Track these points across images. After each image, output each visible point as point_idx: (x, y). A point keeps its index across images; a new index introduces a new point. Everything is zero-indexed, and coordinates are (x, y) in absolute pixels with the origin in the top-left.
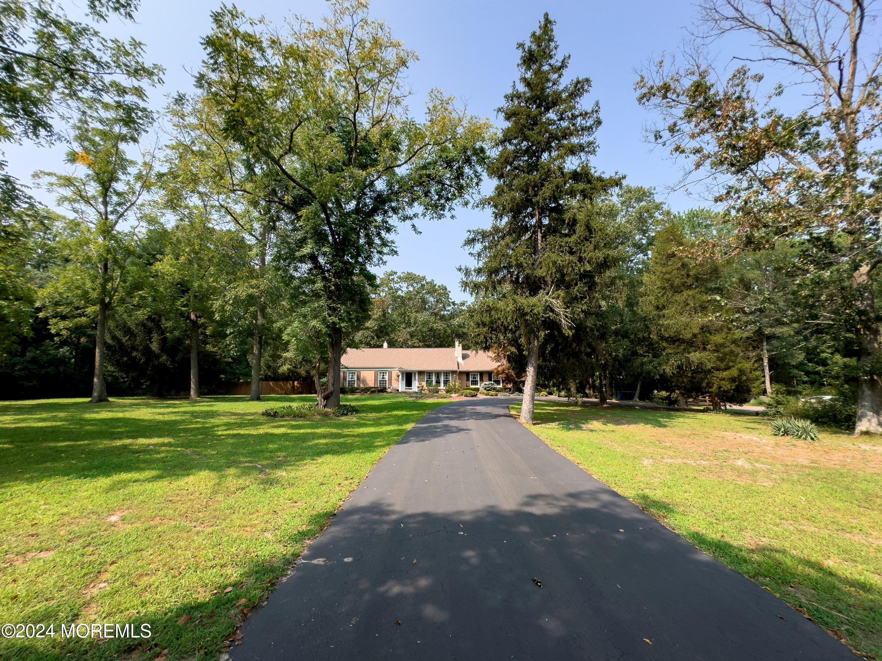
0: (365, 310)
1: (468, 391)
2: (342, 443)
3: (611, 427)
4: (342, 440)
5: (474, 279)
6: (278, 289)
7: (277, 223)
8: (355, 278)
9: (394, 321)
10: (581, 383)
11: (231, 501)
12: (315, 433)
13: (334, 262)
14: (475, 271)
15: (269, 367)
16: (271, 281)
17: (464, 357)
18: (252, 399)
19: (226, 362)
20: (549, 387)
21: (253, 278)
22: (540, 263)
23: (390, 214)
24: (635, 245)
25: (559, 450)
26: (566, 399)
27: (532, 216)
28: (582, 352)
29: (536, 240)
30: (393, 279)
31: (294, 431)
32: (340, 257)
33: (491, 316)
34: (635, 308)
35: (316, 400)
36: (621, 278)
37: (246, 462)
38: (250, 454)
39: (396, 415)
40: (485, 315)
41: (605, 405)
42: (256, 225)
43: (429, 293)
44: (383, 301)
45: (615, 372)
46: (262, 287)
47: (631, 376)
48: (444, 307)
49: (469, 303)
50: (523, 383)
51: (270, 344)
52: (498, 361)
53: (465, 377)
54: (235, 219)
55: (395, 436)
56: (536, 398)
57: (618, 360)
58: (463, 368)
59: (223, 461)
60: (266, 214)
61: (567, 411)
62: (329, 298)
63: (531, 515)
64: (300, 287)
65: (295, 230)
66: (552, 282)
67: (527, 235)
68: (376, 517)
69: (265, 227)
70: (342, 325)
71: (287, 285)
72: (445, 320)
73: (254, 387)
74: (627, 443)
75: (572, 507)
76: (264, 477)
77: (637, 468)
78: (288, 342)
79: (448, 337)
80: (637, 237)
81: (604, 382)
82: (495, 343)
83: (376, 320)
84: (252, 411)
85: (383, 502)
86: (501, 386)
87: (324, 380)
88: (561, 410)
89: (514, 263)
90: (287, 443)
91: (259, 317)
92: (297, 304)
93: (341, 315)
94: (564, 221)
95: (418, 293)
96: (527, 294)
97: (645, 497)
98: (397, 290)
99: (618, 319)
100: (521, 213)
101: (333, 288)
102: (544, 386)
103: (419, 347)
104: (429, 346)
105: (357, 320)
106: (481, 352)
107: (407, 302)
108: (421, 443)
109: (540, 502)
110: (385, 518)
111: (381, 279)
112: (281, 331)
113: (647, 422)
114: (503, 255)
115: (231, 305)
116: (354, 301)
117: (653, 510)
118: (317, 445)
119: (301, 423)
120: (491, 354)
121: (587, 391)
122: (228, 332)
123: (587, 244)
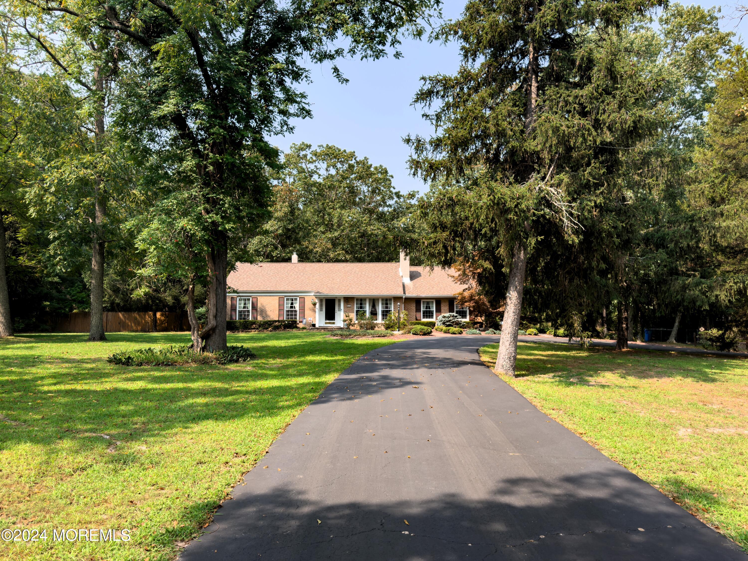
0: (263, 205)
1: (419, 327)
2: (230, 404)
3: (632, 380)
4: (229, 399)
5: (430, 156)
6: (125, 169)
7: (120, 64)
8: (245, 154)
9: (307, 221)
10: (589, 315)
11: (65, 487)
12: (189, 389)
13: (211, 126)
14: (431, 143)
15: (116, 290)
16: (113, 157)
17: (413, 276)
18: (92, 339)
19: (51, 283)
20: (541, 322)
21: (86, 152)
22: (534, 130)
23: (299, 50)
24: (683, 102)
25: (554, 414)
26: (566, 340)
27: (523, 53)
28: (592, 269)
29: (528, 93)
30: (305, 156)
31: (156, 386)
32: (221, 118)
33: (454, 214)
34: (678, 202)
35: (190, 340)
36: (659, 154)
37: (86, 431)
38: (92, 419)
39: (311, 362)
40: (445, 212)
41: (625, 350)
42: (87, 67)
43: (360, 178)
44: (291, 191)
45: (643, 300)
46: (100, 167)
47: (666, 306)
48: (384, 201)
49: (421, 194)
50: (501, 315)
51: (116, 256)
52: (464, 283)
53: (413, 307)
54: (53, 57)
55: (309, 392)
56: (520, 337)
57: (648, 282)
58: (411, 293)
59: (51, 430)
60: (101, 49)
61: (567, 357)
62: (206, 184)
63: (509, 507)
64: (159, 167)
65: (148, 74)
66: (551, 161)
67: (515, 86)
68: (280, 510)
69: (101, 71)
70: (227, 226)
71: (140, 164)
72: (385, 221)
73: (94, 320)
74: (654, 405)
75: (570, 496)
76: (114, 452)
77: (669, 441)
78: (144, 253)
79: (389, 245)
80: (688, 89)
81: (625, 315)
82: (460, 255)
83: (279, 219)
84: (93, 355)
85: (291, 488)
86: (467, 319)
87: (202, 310)
88: (558, 356)
89: (493, 130)
90: (147, 404)
91: (98, 214)
92: (155, 194)
93: (225, 212)
94: (573, 62)
95: (344, 178)
96: (512, 179)
97: (678, 483)
98: (311, 174)
99: (651, 218)
100: (504, 49)
101: (211, 168)
102: (533, 321)
103: (346, 261)
104: (360, 260)
105: (251, 220)
106: (438, 269)
107: (327, 192)
108: (348, 402)
109: (523, 490)
110: (293, 511)
111: (287, 155)
112: (132, 235)
113: (687, 373)
114: (476, 118)
115: (53, 194)
116: (244, 190)
117: (689, 501)
118: (191, 406)
119: (167, 374)
120: (453, 271)
121: (599, 328)
122: (51, 237)
123: (609, 99)
